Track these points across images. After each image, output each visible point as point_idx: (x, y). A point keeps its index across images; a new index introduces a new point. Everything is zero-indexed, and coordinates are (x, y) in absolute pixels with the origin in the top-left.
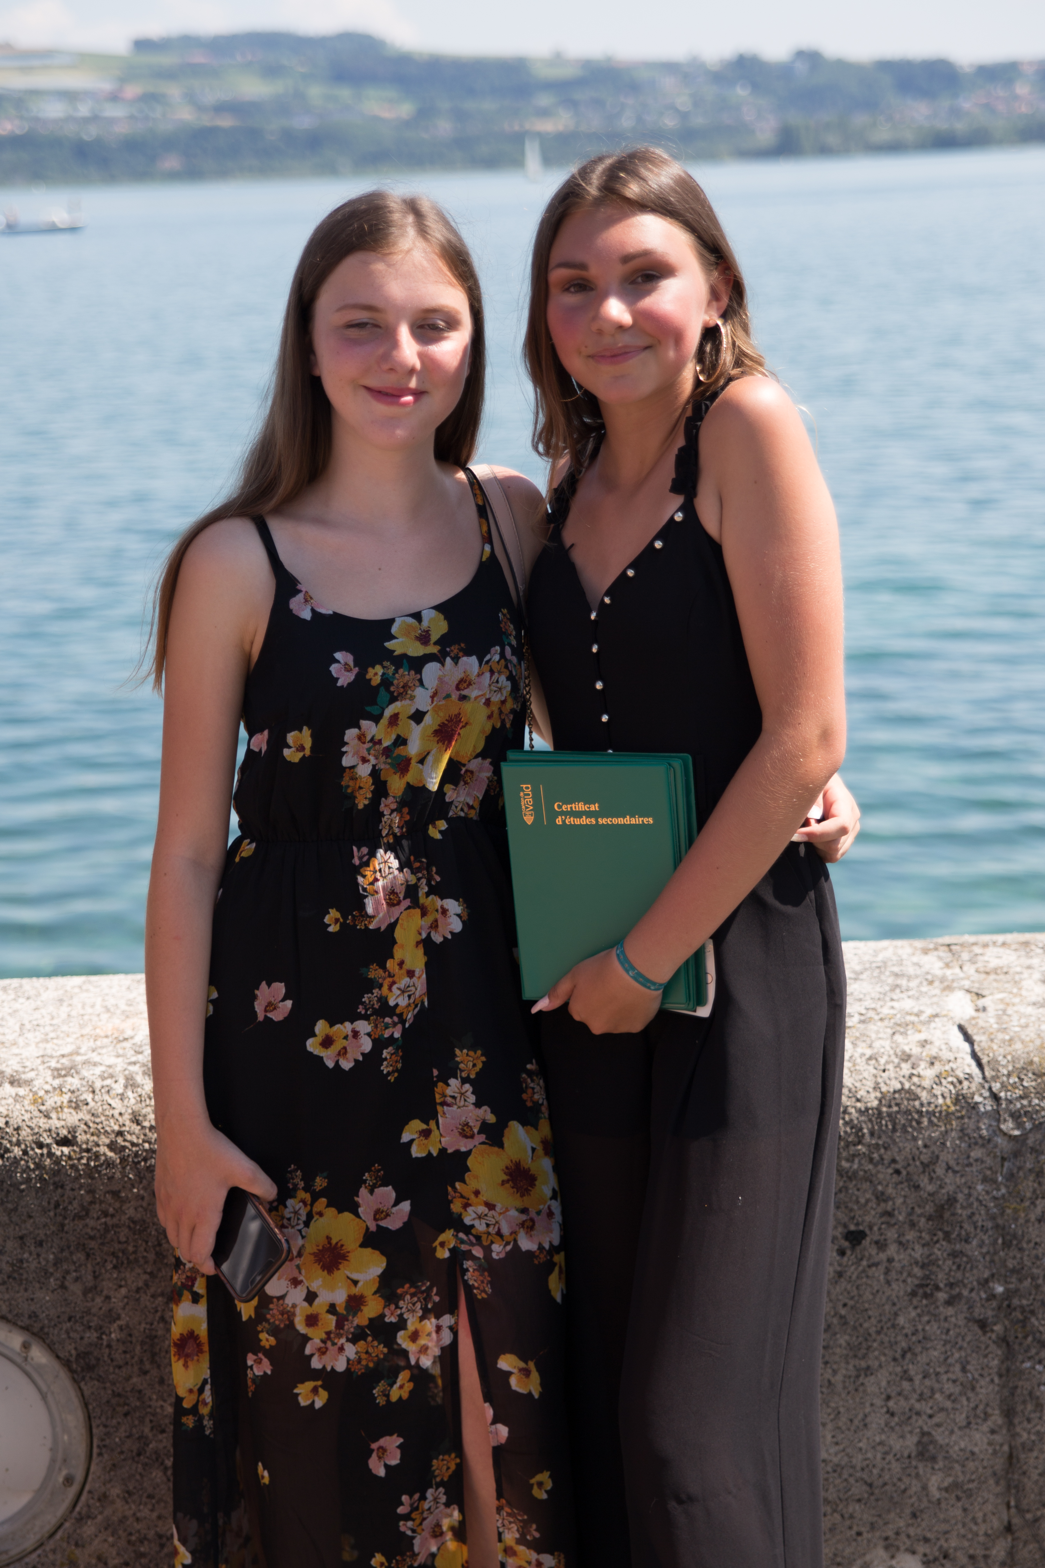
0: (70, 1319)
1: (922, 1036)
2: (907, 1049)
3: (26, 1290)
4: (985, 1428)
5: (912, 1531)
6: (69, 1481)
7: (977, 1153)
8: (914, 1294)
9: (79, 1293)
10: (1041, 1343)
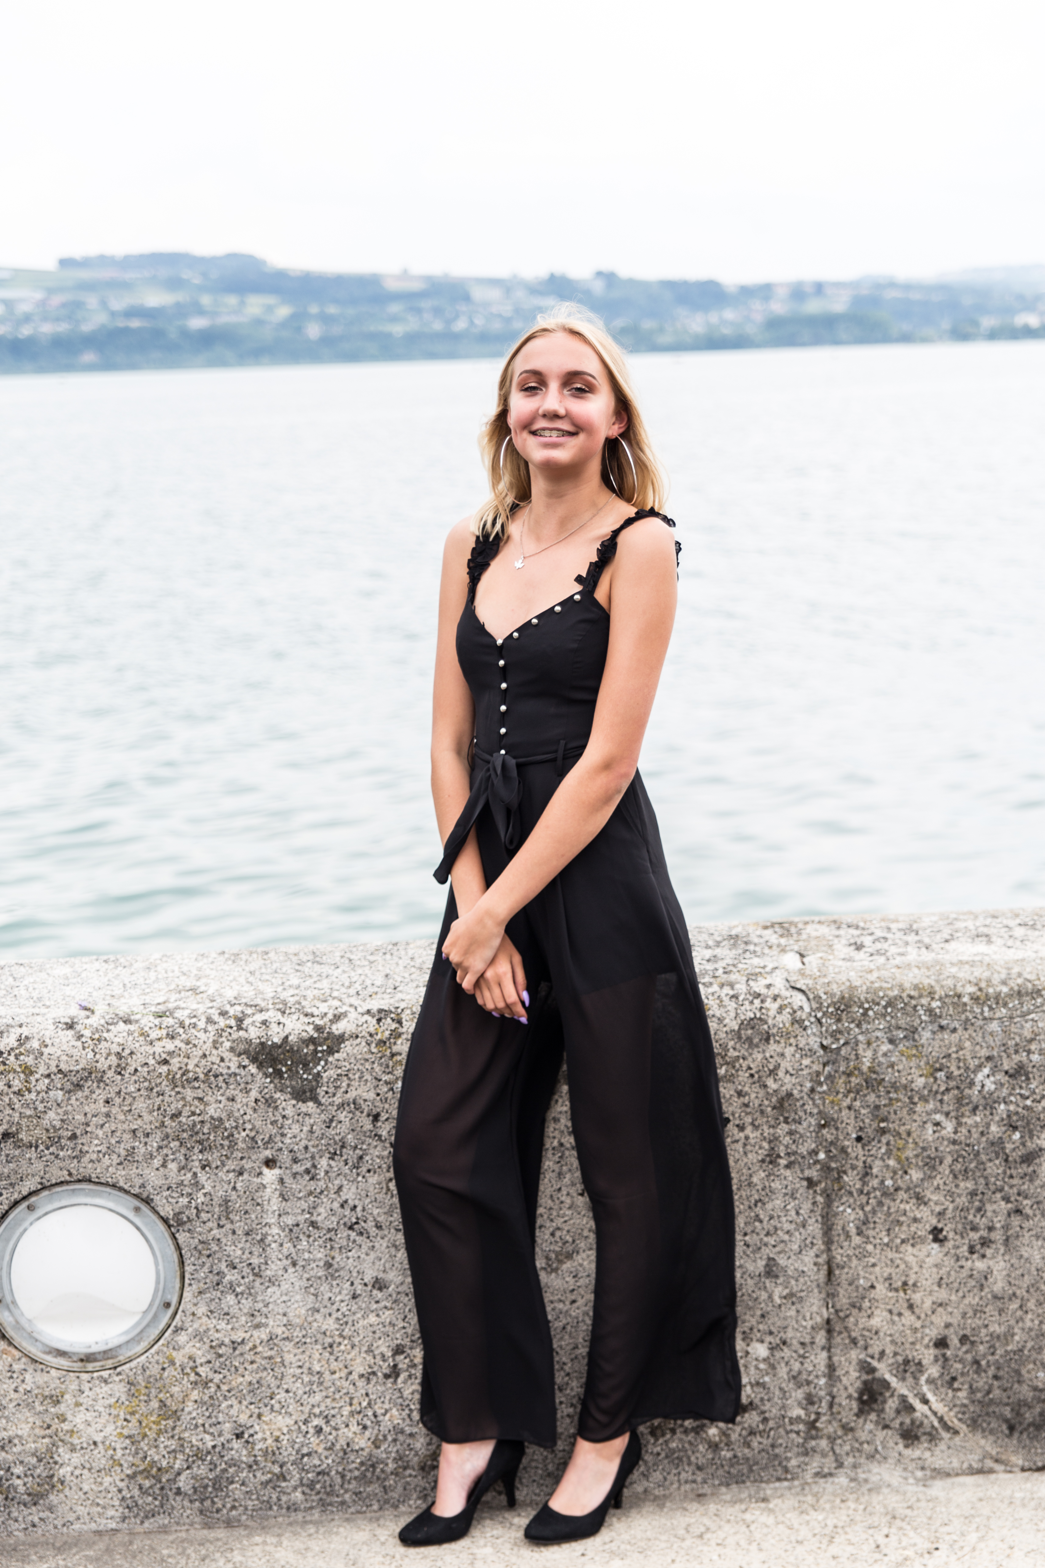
0: (168, 1189)
1: (768, 982)
2: (757, 990)
3: (137, 1168)
4: (812, 1253)
5: (761, 1327)
6: (167, 1305)
7: (806, 1062)
8: (763, 1161)
9: (175, 1170)
10: (850, 1193)
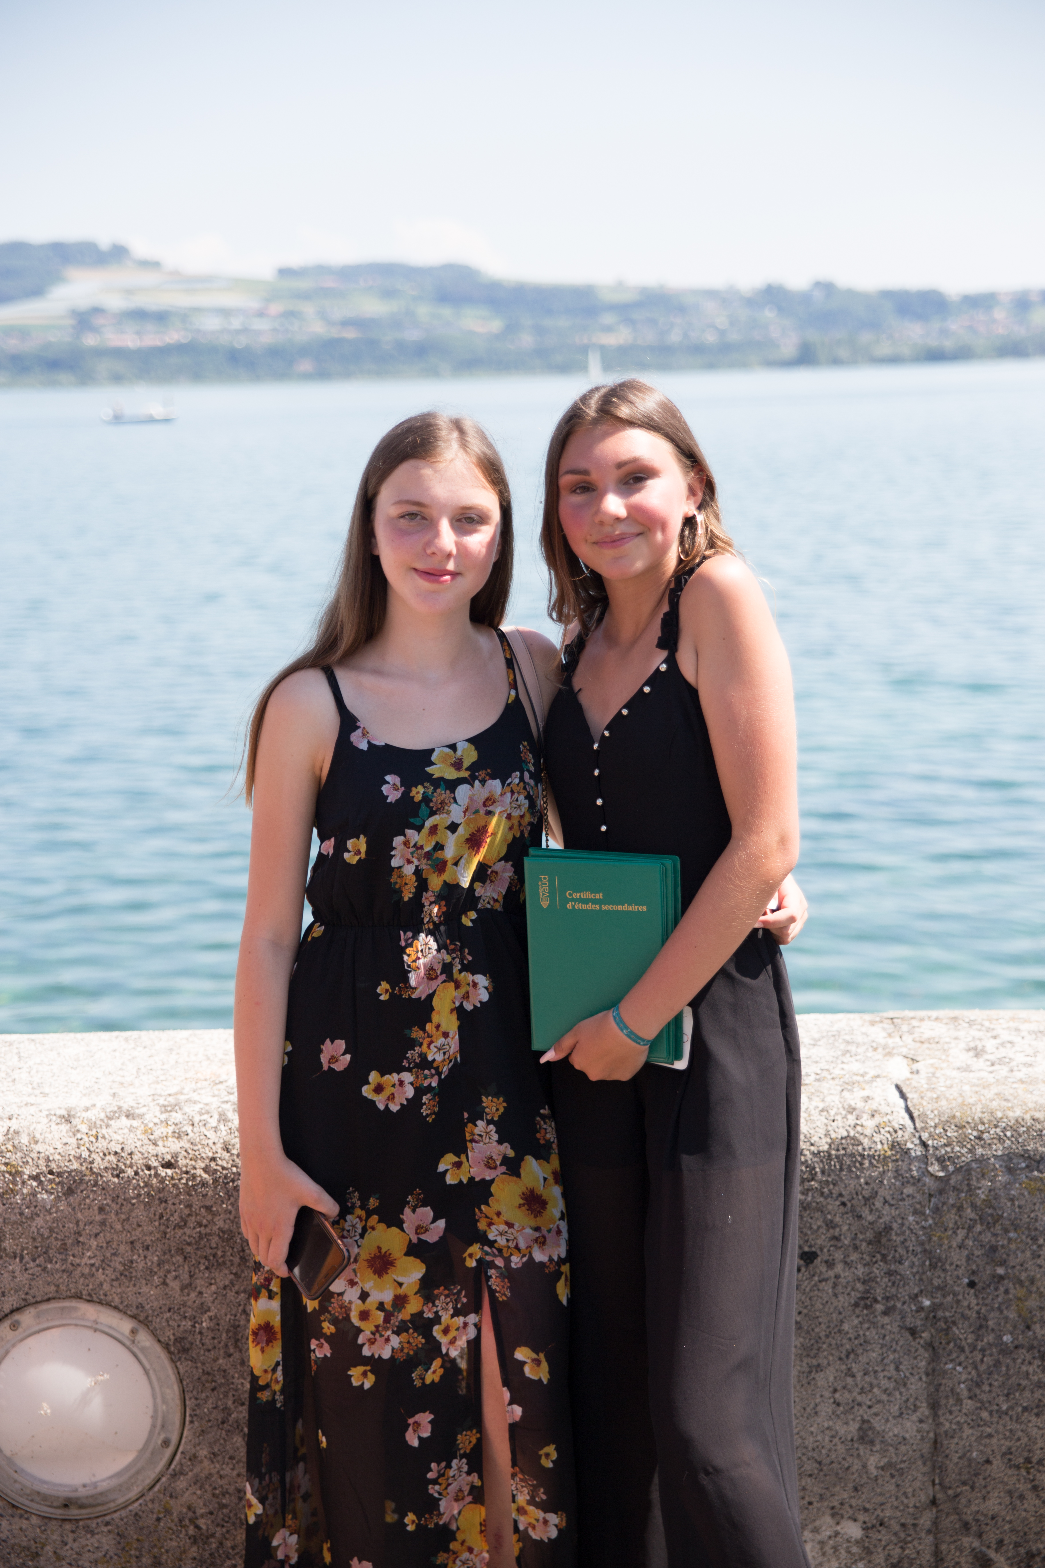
0: (169, 1310)
1: (865, 1093)
2: (853, 1103)
3: (134, 1285)
4: (914, 1417)
5: (854, 1502)
6: (166, 1443)
7: (909, 1190)
8: (856, 1305)
9: (178, 1289)
10: (962, 1350)
